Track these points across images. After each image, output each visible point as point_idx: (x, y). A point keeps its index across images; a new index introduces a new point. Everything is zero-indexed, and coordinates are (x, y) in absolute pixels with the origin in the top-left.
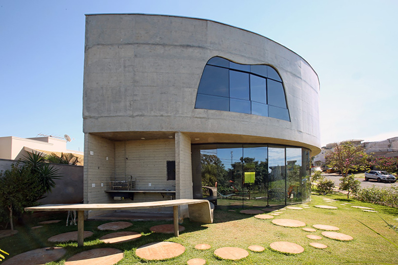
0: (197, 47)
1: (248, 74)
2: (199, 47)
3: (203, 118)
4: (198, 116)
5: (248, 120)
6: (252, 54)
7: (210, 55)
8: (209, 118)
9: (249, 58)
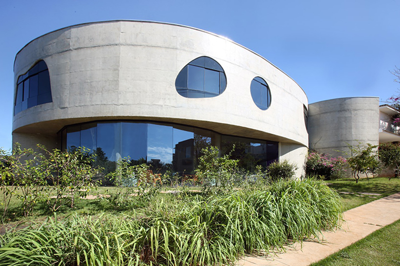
1: (29, 78)
9: (28, 65)
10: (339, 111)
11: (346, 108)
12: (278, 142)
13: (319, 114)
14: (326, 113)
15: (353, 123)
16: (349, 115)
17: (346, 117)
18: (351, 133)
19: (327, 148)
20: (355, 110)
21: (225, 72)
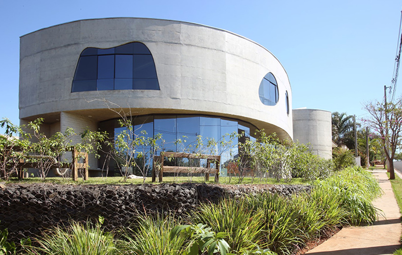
0: (73, 44)
1: (114, 56)
2: (75, 44)
3: (76, 99)
4: (73, 98)
5: (110, 96)
6: (116, 37)
7: (82, 48)
8: (79, 99)
9: (113, 41)
10: (308, 120)
11: (313, 118)
15: (318, 131)
16: (315, 124)
17: (313, 126)
18: (317, 139)
20: (319, 120)
21: (278, 86)
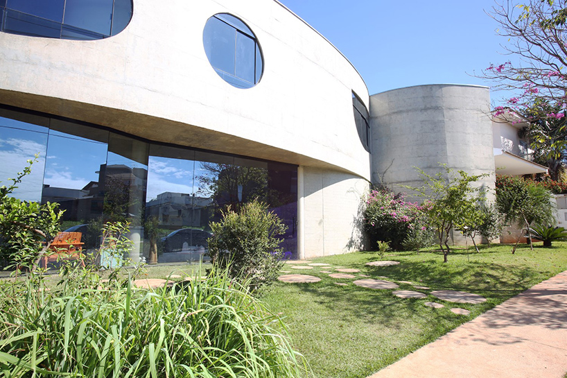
10: (421, 110)
11: (434, 104)
12: (298, 166)
13: (389, 115)
14: (400, 112)
15: (448, 135)
16: (440, 119)
17: (434, 122)
18: (445, 154)
19: (404, 182)
20: (450, 109)
